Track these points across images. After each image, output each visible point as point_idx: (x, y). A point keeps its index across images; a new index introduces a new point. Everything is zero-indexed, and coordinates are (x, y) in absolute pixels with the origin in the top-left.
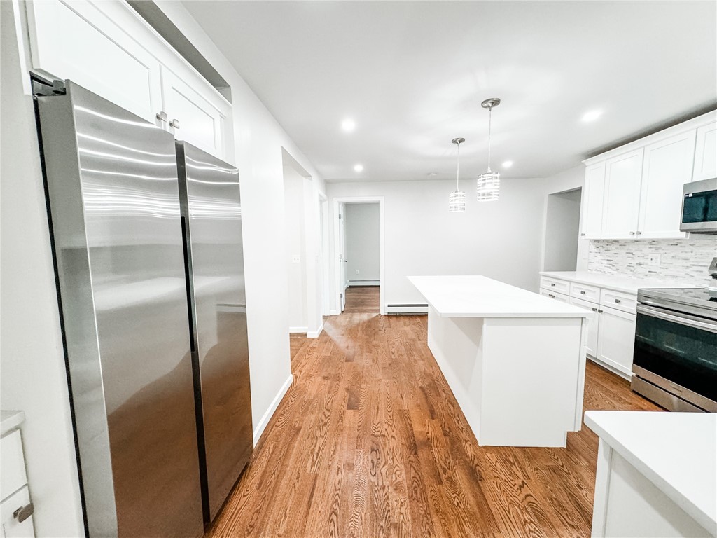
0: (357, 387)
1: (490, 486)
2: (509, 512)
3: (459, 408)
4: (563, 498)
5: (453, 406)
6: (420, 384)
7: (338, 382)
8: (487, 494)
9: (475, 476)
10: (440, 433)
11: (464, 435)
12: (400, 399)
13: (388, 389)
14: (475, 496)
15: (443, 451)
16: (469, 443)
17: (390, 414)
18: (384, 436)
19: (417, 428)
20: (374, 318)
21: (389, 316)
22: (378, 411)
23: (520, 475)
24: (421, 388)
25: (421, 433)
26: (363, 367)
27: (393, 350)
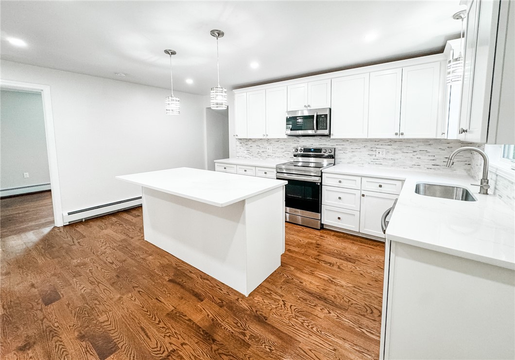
0: (96, 325)
1: (273, 319)
2: (293, 325)
3: (213, 279)
4: (301, 294)
5: (208, 280)
6: (167, 278)
7: (55, 339)
8: (276, 325)
9: (261, 320)
10: (217, 308)
11: (233, 297)
12: (159, 304)
13: (137, 302)
14: (273, 334)
15: (230, 320)
16: (240, 299)
17: (162, 325)
18: (174, 351)
19: (197, 318)
20: (49, 233)
21: (72, 225)
22: (145, 332)
23: (278, 297)
24: (170, 281)
25: (202, 319)
26: (84, 298)
27: (109, 260)
